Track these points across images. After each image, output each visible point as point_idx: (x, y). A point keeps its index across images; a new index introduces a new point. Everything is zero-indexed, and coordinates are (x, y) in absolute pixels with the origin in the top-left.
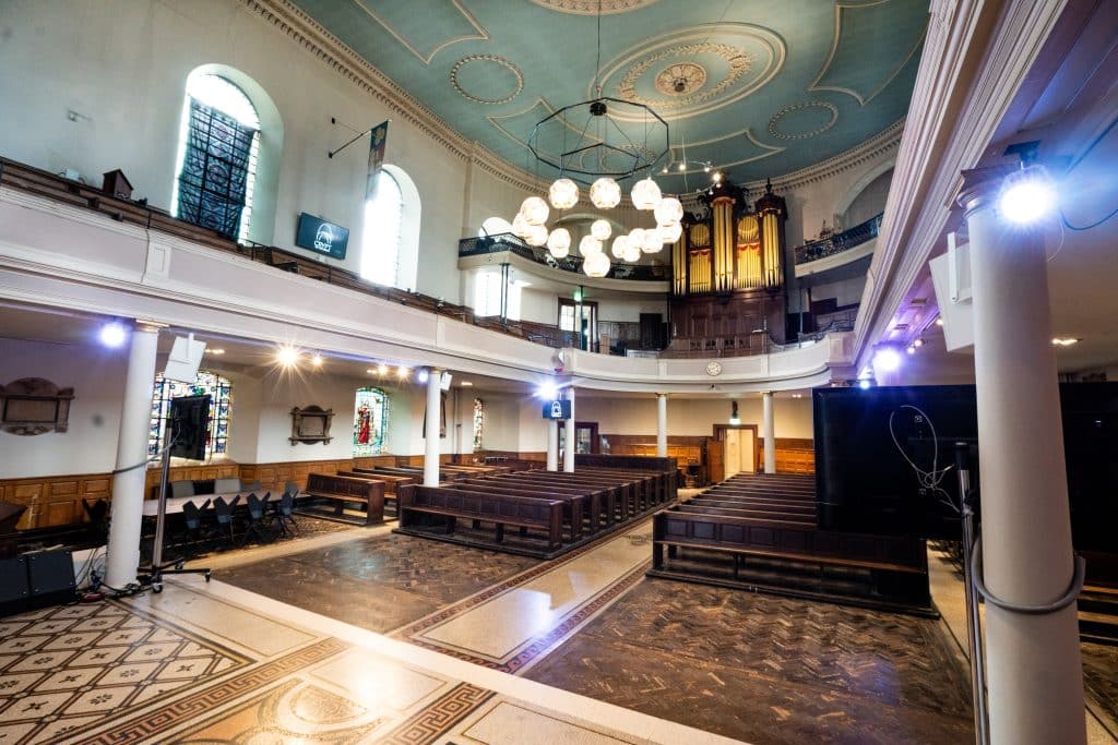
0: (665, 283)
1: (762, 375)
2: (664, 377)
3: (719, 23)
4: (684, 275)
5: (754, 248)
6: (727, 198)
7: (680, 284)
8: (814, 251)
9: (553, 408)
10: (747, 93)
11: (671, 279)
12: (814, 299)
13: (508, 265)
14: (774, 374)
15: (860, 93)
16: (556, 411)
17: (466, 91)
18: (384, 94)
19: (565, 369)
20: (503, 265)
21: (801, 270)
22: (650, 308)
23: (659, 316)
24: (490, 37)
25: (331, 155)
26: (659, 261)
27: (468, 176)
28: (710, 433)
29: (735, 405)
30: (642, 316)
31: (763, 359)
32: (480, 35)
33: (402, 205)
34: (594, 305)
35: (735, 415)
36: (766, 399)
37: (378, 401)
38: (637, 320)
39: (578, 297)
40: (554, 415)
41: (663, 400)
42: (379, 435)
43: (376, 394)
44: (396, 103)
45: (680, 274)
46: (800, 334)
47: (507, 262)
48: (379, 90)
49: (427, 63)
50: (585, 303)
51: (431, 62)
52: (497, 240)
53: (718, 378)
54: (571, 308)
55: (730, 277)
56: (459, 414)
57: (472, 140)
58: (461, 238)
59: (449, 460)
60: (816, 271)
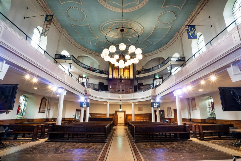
0: (107, 75)
1: (132, 98)
2: (109, 98)
3: (134, 21)
4: (112, 74)
5: (128, 70)
6: (123, 58)
7: (111, 76)
8: (139, 73)
9: (84, 104)
10: (136, 36)
11: (108, 74)
12: (138, 83)
13: (71, 64)
14: (135, 98)
15: (152, 43)
16: (85, 105)
17: (69, 15)
18: (43, 7)
19: (88, 94)
20: (70, 63)
21: (138, 76)
22: (101, 81)
23: (103, 83)
24: (83, 5)
25: (25, 18)
26: (105, 70)
27: (60, 38)
28: (114, 113)
29: (120, 106)
30: (99, 83)
31: (132, 94)
32: (81, 3)
33: (40, 40)
34: (88, 78)
35: (120, 108)
36: (133, 104)
37: (24, 100)
38: (98, 84)
39: (84, 76)
40: (84, 106)
41: (108, 104)
42: (22, 111)
43: (23, 98)
44: (46, 11)
45: (111, 73)
46: (138, 90)
47: (71, 63)
48: (42, 5)
49: (62, 4)
50: (85, 78)
51: (63, 4)
52: (66, 56)
53: (122, 98)
54: (81, 79)
55: (123, 76)
56: (50, 106)
57: (63, 28)
58: (56, 54)
59: (45, 120)
60: (141, 76)
